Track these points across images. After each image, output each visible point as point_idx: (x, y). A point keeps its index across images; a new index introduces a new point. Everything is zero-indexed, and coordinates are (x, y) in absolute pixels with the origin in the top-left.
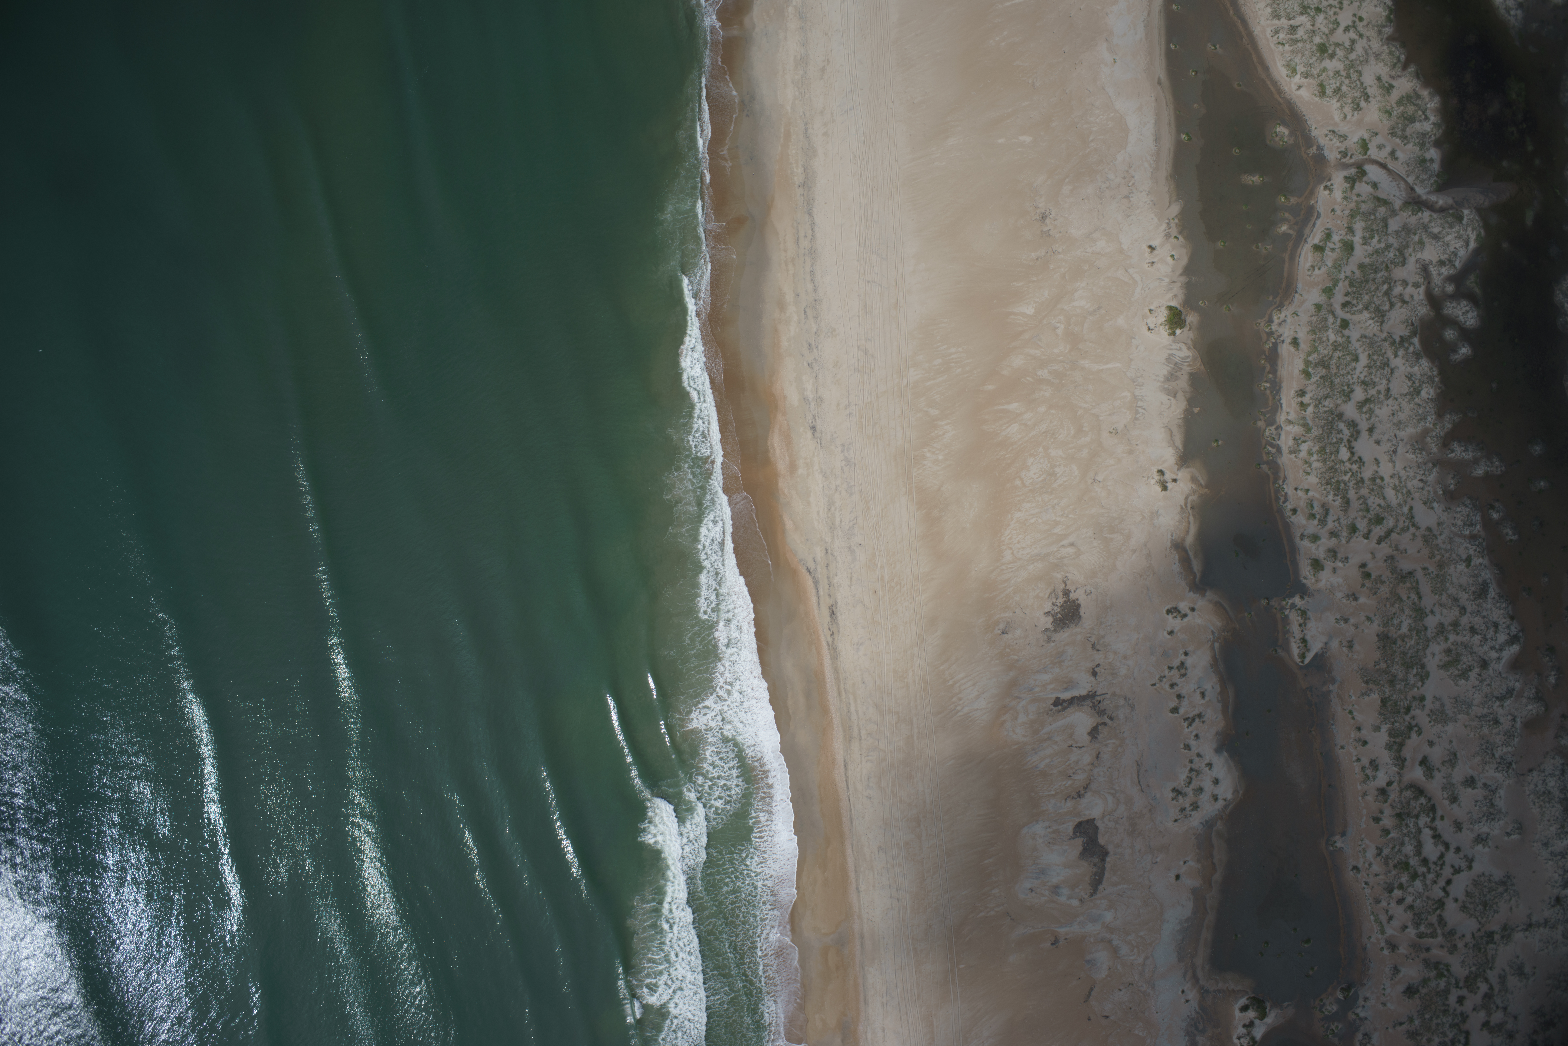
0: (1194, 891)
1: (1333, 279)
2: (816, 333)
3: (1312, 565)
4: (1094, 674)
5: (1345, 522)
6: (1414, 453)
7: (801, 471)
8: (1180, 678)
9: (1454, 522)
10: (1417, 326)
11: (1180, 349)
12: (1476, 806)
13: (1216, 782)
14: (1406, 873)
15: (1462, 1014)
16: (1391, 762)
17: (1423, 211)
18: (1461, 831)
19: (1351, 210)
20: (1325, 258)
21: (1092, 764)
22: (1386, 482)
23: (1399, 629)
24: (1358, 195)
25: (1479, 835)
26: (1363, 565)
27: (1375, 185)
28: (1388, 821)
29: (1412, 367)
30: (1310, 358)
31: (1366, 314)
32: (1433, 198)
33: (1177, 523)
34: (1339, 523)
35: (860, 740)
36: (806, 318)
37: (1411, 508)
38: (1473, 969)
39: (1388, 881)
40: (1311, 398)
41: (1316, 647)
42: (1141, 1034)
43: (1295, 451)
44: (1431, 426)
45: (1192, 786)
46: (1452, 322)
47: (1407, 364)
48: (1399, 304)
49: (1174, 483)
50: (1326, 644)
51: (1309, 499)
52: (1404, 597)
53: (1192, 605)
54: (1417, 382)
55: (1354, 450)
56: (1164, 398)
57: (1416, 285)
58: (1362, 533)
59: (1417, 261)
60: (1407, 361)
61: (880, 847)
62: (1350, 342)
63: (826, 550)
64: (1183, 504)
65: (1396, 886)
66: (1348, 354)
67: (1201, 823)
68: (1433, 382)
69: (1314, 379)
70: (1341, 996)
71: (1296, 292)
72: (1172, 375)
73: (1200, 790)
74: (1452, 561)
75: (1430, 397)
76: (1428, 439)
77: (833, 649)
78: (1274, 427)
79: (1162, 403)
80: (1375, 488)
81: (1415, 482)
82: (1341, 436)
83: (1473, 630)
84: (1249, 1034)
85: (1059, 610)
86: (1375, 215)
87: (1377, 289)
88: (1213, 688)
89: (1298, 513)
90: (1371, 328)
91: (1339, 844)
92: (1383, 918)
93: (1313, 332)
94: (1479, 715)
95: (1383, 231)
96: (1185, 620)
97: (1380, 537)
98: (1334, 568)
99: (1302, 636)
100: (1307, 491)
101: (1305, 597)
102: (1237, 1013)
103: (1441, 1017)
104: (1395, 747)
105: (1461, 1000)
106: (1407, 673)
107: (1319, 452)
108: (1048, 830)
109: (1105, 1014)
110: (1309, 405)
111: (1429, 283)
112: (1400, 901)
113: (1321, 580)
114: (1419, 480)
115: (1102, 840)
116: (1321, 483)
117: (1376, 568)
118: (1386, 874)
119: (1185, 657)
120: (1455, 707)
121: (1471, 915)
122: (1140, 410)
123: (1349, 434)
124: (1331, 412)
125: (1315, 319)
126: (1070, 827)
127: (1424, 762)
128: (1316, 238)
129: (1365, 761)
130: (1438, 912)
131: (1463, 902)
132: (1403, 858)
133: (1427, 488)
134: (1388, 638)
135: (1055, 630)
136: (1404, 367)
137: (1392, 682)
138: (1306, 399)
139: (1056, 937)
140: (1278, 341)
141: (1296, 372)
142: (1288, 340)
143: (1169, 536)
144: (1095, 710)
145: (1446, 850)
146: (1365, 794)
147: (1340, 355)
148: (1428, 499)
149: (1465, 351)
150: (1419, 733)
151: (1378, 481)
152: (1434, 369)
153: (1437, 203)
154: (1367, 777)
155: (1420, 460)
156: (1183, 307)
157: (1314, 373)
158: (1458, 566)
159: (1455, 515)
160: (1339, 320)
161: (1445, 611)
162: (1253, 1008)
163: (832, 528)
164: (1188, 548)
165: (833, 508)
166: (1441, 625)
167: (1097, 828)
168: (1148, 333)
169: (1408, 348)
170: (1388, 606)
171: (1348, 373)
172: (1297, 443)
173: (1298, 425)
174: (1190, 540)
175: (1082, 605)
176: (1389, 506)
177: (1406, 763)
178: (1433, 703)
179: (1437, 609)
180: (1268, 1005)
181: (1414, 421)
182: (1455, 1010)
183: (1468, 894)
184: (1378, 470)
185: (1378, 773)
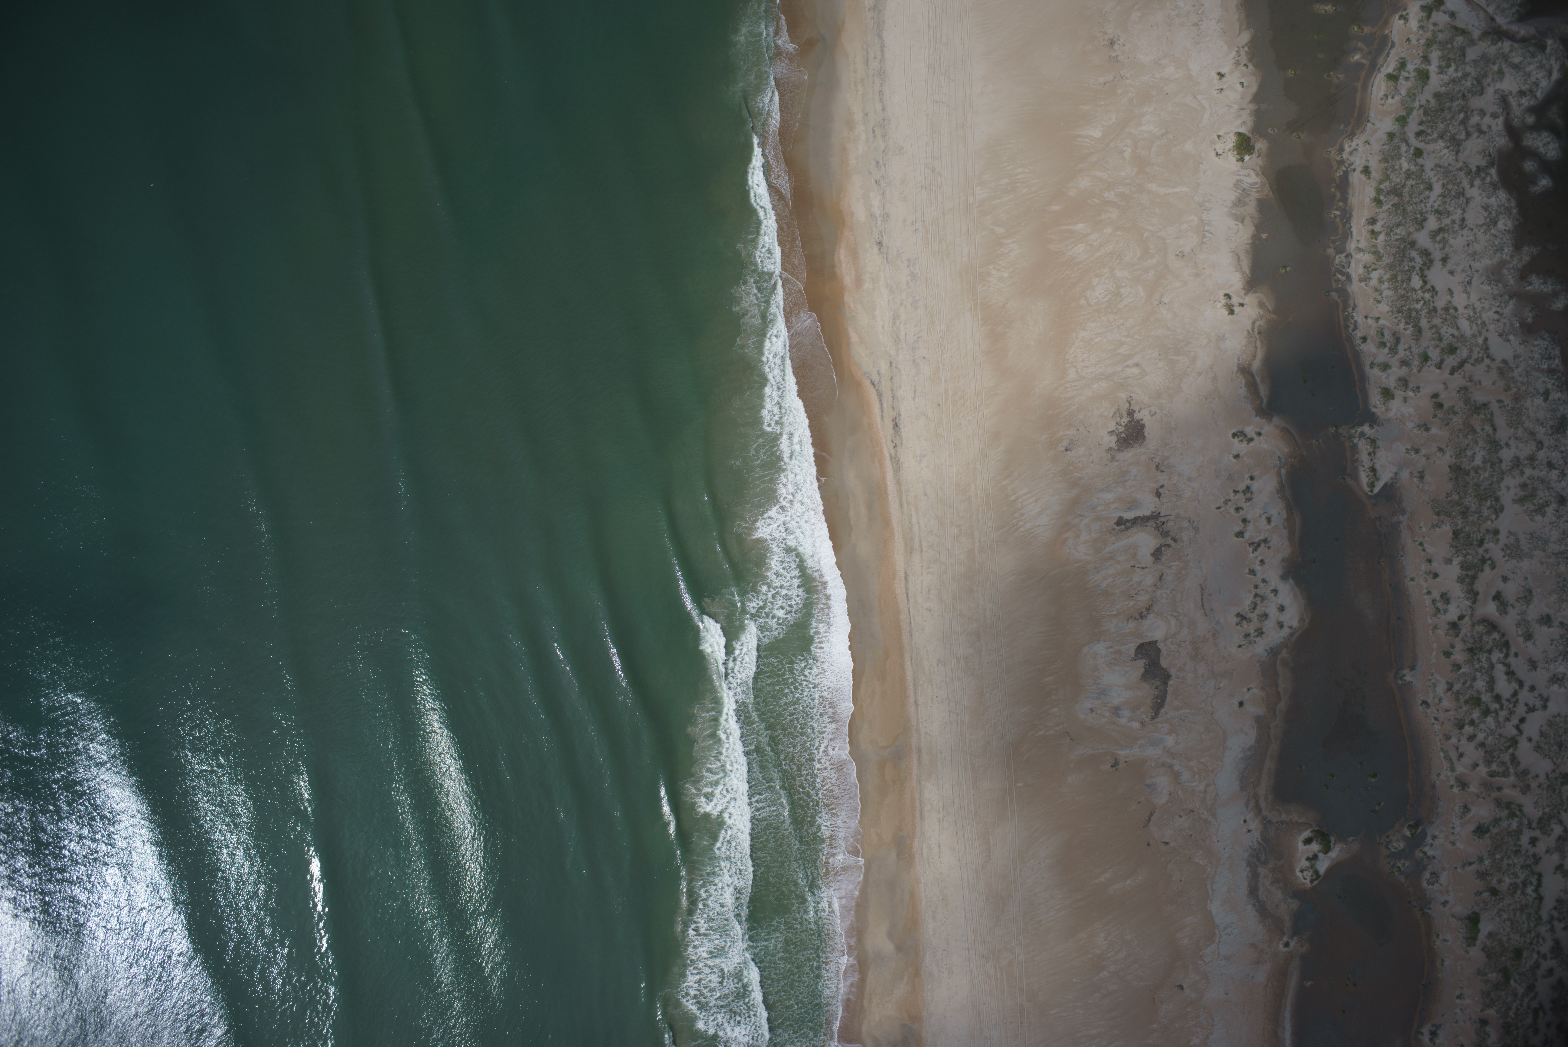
0: (1258, 720)
1: (1406, 108)
2: (883, 151)
3: (1382, 393)
4: (1158, 495)
5: (1417, 351)
6: (1489, 284)
7: (867, 285)
8: (1246, 502)
9: (1531, 355)
10: (1494, 157)
11: (1249, 175)
12: (1551, 644)
13: (1282, 609)
14: (1478, 709)
15: (1534, 855)
16: (1463, 595)
17: (1503, 41)
18: (1535, 670)
19: (1427, 40)
20: (1399, 87)
21: (1155, 585)
22: (1460, 312)
23: (1473, 461)
24: (1435, 24)
25: (1554, 675)
26: (1435, 396)
27: (1453, 15)
28: (1459, 656)
29: (1488, 198)
30: (1382, 187)
31: (1441, 144)
32: (1514, 28)
33: (1244, 348)
34: (1411, 352)
35: (921, 552)
36: (875, 137)
37: (1486, 339)
38: (1547, 810)
39: (1459, 717)
40: (1382, 226)
41: (1385, 477)
42: (1201, 862)
43: (1365, 279)
44: (1508, 258)
45: (1257, 612)
46: (1533, 154)
47: (1484, 194)
48: (1476, 134)
49: (1241, 307)
50: (1396, 474)
51: (1379, 328)
52: (1478, 429)
53: (1258, 430)
54: (1493, 212)
55: (1426, 279)
56: (1231, 223)
57: (1494, 116)
58: (1434, 362)
59: (1496, 92)
60: (1484, 191)
61: (939, 660)
62: (1423, 171)
63: (891, 363)
64: (1250, 328)
65: (1467, 722)
66: (1421, 183)
67: (1266, 650)
68: (1511, 213)
69: (1385, 207)
70: (1408, 833)
71: (1369, 121)
72: (1240, 200)
73: (1265, 616)
74: (1529, 394)
75: (1507, 228)
76: (1505, 271)
77: (896, 461)
78: (1343, 255)
79: (1229, 228)
80: (1448, 317)
81: (1491, 314)
82: (1413, 264)
83: (1550, 465)
84: (1312, 867)
85: (1123, 429)
86: (1452, 44)
87: (1453, 117)
88: (1279, 514)
89: (1368, 341)
90: (1446, 157)
91: (1408, 678)
92: (1453, 755)
93: (1385, 160)
94: (1556, 552)
95: (1460, 60)
96: (1252, 444)
97: (1453, 367)
98: (1405, 398)
99: (1371, 465)
100: (1378, 319)
101: (1375, 426)
102: (1301, 846)
103: (1513, 857)
104: (1467, 580)
105: (1533, 841)
106: (1480, 506)
107: (1390, 280)
108: (1109, 650)
109: (1165, 840)
110: (1380, 233)
111: (1508, 114)
112: (1471, 738)
113: (1391, 410)
114: (1495, 312)
115: (1164, 663)
116: (1392, 312)
117: (1449, 398)
118: (1456, 710)
119: (1251, 482)
120: (1530, 543)
121: (1546, 756)
122: (1207, 234)
123: (1422, 263)
124: (1403, 240)
125: (1388, 147)
126: (1132, 647)
127: (1497, 597)
128: (1390, 67)
129: (1436, 595)
130: (1511, 750)
131: (1537, 742)
132: (1474, 693)
133: (1503, 321)
134: (1461, 469)
135: (1119, 450)
136: (1480, 198)
137: (1464, 514)
138: (1377, 227)
139: (1116, 759)
140: (1349, 169)
141: (1367, 200)
142: (1360, 169)
143: (1236, 360)
144: (1158, 531)
145: (1520, 688)
146: (1435, 628)
147: (1414, 183)
148: (1504, 331)
149: (1545, 182)
150: (1493, 567)
151: (1452, 311)
152: (1512, 200)
153: (1518, 33)
154: (1438, 610)
155: (1496, 292)
156: (1252, 134)
157: (1386, 201)
158: (1535, 400)
159: (1533, 349)
160: (1412, 149)
161: (1521, 445)
162: (1317, 841)
163: (897, 341)
164: (1254, 372)
165: (898, 322)
166: (1517, 458)
167: (1159, 650)
168: (1216, 159)
169: (1484, 179)
170: (1461, 437)
171: (1422, 201)
172: (1368, 271)
173: (1369, 252)
174: (1256, 365)
175: (1146, 426)
176: (1462, 336)
177: (1479, 597)
178: (1507, 537)
179: (1512, 442)
180: (1332, 839)
181: (1491, 252)
182: (1527, 851)
183: (1542, 734)
184: (1452, 300)
185: (1449, 606)
